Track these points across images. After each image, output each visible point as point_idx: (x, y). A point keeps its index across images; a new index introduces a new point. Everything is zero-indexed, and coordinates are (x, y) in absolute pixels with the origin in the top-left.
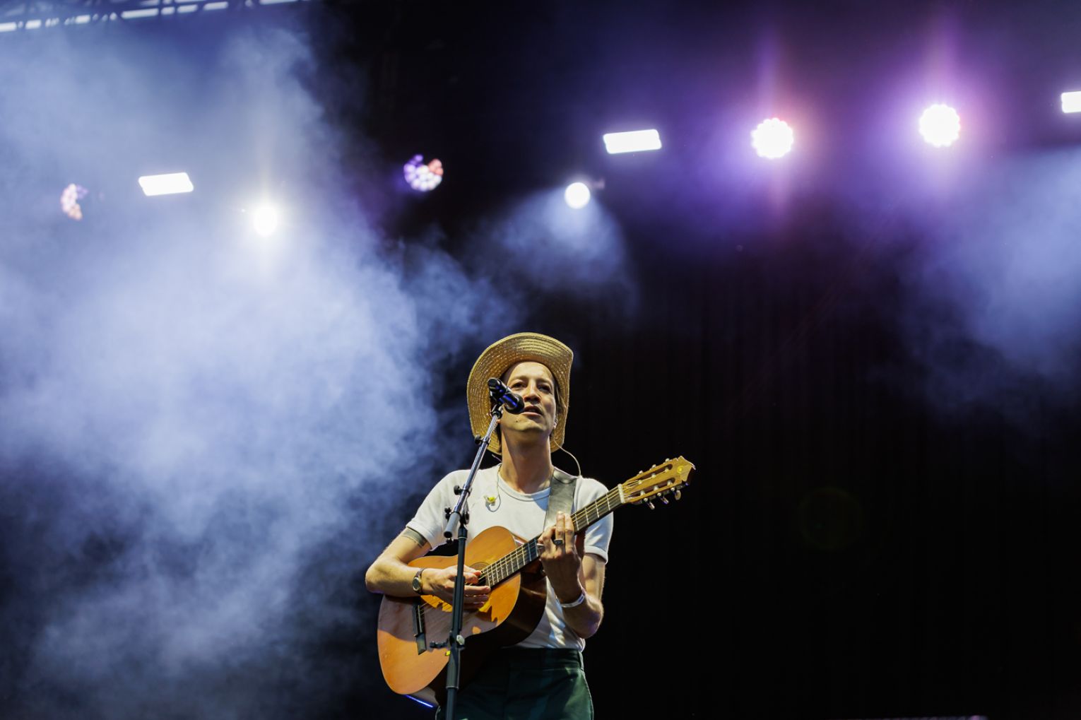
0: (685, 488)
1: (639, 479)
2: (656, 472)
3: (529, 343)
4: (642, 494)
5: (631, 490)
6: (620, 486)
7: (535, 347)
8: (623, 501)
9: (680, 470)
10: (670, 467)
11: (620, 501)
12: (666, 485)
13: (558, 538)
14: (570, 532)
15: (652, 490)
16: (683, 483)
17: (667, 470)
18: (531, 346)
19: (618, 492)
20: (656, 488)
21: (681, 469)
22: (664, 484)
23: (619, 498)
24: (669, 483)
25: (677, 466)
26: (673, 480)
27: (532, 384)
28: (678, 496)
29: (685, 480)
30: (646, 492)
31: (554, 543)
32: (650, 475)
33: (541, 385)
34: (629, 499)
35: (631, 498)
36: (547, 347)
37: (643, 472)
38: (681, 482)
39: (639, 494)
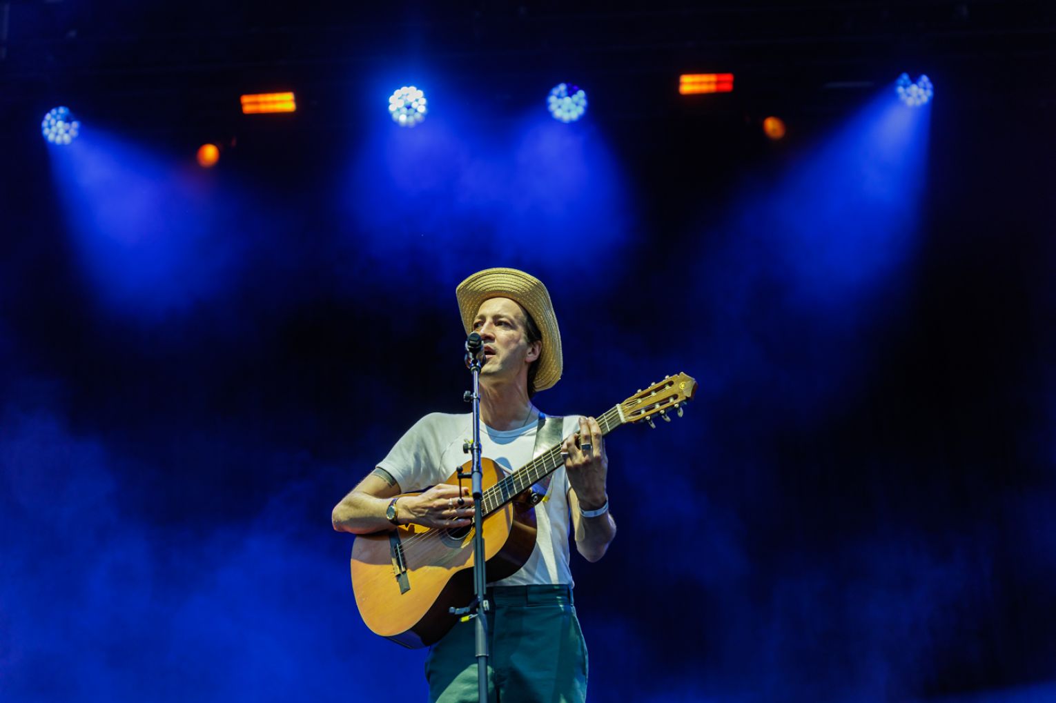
0: (689, 404)
1: (638, 398)
2: (656, 390)
4: (643, 412)
5: (630, 409)
6: (618, 406)
8: (623, 420)
9: (683, 386)
10: (671, 384)
11: (620, 420)
12: (668, 402)
13: (583, 443)
14: (597, 436)
15: (654, 408)
16: (688, 399)
17: (667, 387)
19: (617, 411)
20: (657, 406)
21: (681, 386)
22: (666, 400)
23: (619, 417)
24: (671, 400)
25: (679, 382)
26: (675, 397)
28: (681, 414)
29: (689, 395)
30: (646, 411)
31: (579, 448)
32: (649, 394)
33: (497, 320)
34: (630, 418)
35: (632, 417)
37: (642, 390)
38: (685, 398)
39: (640, 413)
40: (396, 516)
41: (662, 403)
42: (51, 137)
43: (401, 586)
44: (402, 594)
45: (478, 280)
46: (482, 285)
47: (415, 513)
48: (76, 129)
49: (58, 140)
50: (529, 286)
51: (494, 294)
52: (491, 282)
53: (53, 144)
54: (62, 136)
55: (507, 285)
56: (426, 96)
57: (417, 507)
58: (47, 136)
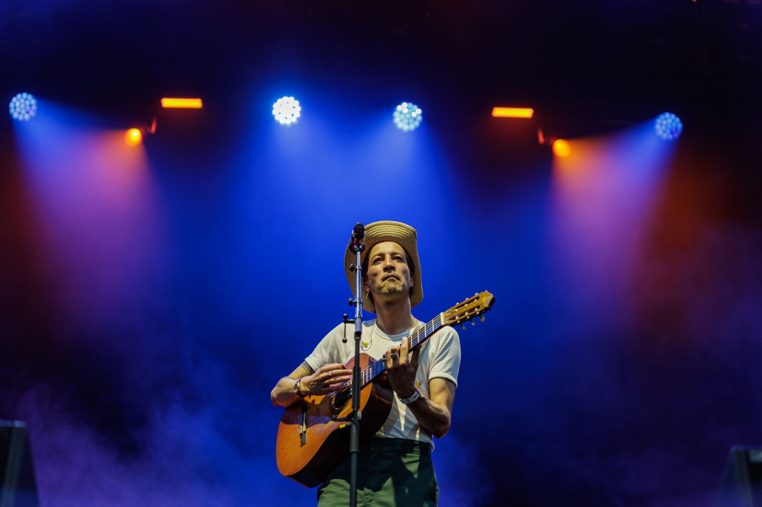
0: (485, 312)
1: (455, 308)
2: (468, 303)
3: (380, 228)
4: (457, 318)
5: (449, 316)
6: (442, 314)
7: (386, 230)
9: (485, 299)
10: (478, 298)
15: (464, 315)
17: (476, 300)
18: (382, 230)
19: (440, 318)
20: (467, 314)
22: (472, 310)
23: (441, 322)
24: (476, 309)
25: (482, 297)
26: (478, 307)
27: (388, 257)
29: (487, 306)
32: (463, 305)
33: (394, 256)
36: (395, 229)
37: (459, 303)
38: (484, 308)
39: (455, 319)
40: (299, 389)
41: (470, 311)
42: (15, 115)
43: (301, 442)
44: (301, 446)
45: (370, 229)
46: (375, 233)
47: (310, 387)
48: (34, 111)
49: (21, 118)
50: (409, 233)
51: (383, 239)
52: (380, 231)
53: (17, 120)
54: (24, 115)
55: (393, 233)
56: (301, 105)
57: (310, 382)
58: (12, 114)
